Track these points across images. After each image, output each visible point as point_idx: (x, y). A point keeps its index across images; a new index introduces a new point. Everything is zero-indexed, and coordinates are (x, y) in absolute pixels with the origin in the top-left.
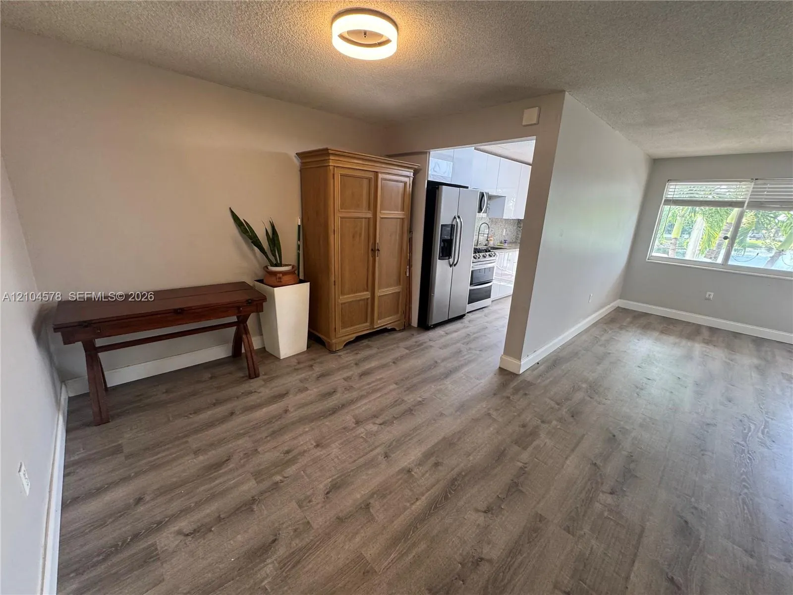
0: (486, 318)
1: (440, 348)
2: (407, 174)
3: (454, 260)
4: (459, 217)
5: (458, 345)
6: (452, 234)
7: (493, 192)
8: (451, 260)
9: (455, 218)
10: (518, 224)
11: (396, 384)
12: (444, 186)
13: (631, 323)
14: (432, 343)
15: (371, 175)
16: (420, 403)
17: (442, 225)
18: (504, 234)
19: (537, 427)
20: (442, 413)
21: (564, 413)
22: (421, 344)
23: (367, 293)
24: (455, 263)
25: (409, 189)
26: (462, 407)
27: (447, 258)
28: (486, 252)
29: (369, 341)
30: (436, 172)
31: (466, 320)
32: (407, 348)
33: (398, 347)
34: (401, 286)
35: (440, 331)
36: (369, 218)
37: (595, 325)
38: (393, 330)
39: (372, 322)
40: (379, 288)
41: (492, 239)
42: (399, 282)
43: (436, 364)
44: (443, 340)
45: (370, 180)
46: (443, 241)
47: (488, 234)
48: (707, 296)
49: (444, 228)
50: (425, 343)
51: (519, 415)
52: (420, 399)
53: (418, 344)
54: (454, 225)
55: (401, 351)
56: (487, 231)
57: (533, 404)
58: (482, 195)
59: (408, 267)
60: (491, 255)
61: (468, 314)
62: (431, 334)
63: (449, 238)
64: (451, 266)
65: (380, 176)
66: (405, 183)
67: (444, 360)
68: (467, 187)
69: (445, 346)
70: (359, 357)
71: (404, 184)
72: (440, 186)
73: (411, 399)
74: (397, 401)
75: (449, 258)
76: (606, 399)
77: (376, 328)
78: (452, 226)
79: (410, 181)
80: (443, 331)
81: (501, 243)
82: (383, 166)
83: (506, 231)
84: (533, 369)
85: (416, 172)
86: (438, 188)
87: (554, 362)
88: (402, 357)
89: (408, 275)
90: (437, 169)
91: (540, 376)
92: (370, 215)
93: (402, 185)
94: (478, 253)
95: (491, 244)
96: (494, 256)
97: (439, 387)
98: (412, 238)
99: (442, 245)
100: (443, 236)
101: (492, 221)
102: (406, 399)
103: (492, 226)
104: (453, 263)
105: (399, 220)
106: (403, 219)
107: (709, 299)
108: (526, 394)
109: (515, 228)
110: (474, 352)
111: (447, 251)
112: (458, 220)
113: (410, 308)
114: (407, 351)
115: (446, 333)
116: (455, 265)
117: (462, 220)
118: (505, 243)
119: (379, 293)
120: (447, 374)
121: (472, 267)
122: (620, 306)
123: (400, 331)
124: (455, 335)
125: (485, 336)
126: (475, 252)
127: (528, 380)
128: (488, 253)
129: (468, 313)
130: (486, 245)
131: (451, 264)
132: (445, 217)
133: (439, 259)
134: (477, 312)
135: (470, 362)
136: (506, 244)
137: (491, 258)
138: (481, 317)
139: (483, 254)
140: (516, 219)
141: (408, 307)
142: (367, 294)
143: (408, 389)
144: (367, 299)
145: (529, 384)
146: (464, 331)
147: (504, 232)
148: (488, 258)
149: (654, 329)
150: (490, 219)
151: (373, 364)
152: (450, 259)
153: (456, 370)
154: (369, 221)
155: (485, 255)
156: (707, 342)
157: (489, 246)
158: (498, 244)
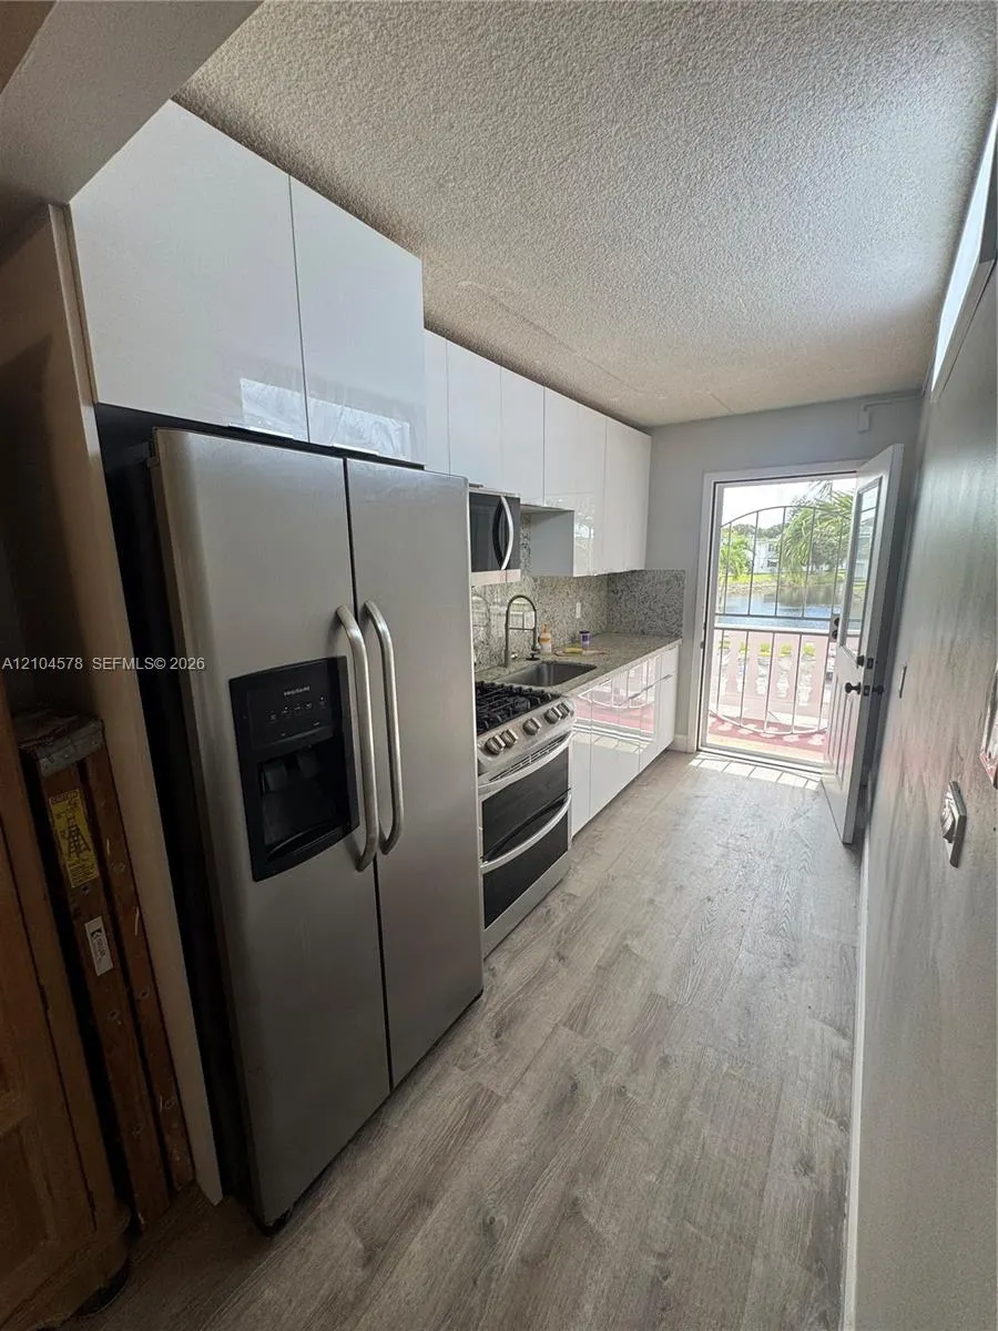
4: (363, 615)
8: (359, 835)
18: (578, 616)
28: (534, 705)
47: (534, 626)
58: (500, 509)
60: (551, 714)
64: (361, 863)
75: (347, 831)
81: (573, 641)
83: (582, 606)
94: (505, 718)
95: (547, 650)
96: (564, 718)
101: (542, 586)
103: (545, 599)
109: (603, 593)
116: (387, 847)
118: (585, 638)
128: (538, 714)
130: (533, 659)
131: (362, 852)
137: (555, 731)
139: (522, 721)
140: (604, 575)
147: (578, 611)
148: (543, 735)
150: (535, 581)
152: (356, 834)
155: (530, 724)
157: (543, 662)
158: (568, 650)
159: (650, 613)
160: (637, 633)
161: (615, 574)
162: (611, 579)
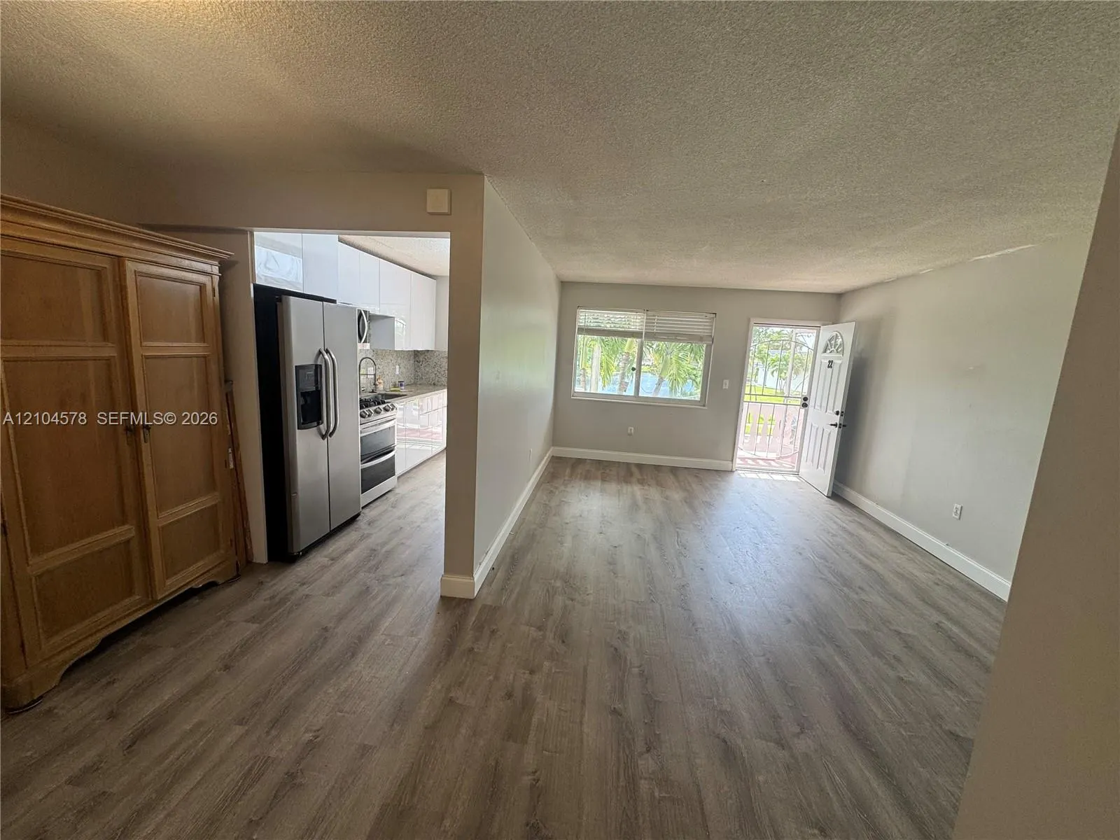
0: (394, 510)
1: (328, 595)
2: (207, 268)
3: (328, 426)
4: (327, 352)
5: (362, 575)
6: (317, 382)
7: (375, 310)
8: (323, 427)
9: (320, 352)
10: (415, 358)
11: (241, 722)
12: (292, 298)
13: (571, 476)
14: (306, 590)
15: (105, 263)
16: (311, 746)
17: (296, 366)
18: (397, 373)
19: (527, 687)
20: (365, 746)
21: (552, 642)
22: (283, 601)
23: (127, 527)
24: (331, 431)
25: (213, 298)
26: (401, 712)
27: (315, 424)
28: (379, 404)
29: (146, 634)
30: (269, 269)
31: (362, 522)
32: (253, 620)
33: (229, 624)
34: (217, 494)
35: (319, 558)
36: (108, 360)
37: (538, 486)
38: (211, 585)
39: (149, 588)
40: (160, 508)
41: (381, 381)
42: (211, 486)
43: (325, 633)
44: (327, 577)
45: (99, 274)
46: (303, 395)
47: (375, 375)
48: (629, 432)
49: (301, 371)
50: (292, 593)
51: (497, 678)
52: (309, 736)
53: (277, 600)
54: (321, 365)
55: (241, 630)
56: (371, 370)
57: (509, 645)
58: (360, 315)
59: (230, 451)
60: (387, 407)
61: (364, 511)
62: (301, 569)
63: (314, 389)
64: (323, 437)
65: (130, 266)
66: (202, 287)
67: (341, 618)
68: (334, 301)
69: (336, 588)
70: (119, 689)
71: (198, 287)
72: (284, 297)
73: (284, 747)
74: (250, 770)
75: (318, 424)
76: (588, 595)
77: (163, 599)
78: (317, 368)
79: (212, 283)
80: (326, 557)
81: (395, 386)
82: (136, 245)
83: (400, 368)
84: (489, 581)
85: (225, 267)
86: (280, 300)
87: (512, 558)
88: (246, 647)
89: (232, 466)
90: (271, 265)
91: (503, 589)
92: (110, 351)
93: (193, 289)
94: (367, 407)
95: (381, 388)
96: (392, 409)
97: (344, 686)
98: (231, 392)
99: (302, 402)
100: (301, 386)
101: (378, 355)
102: (273, 753)
103: (380, 362)
104: (327, 432)
105: (195, 359)
106: (205, 357)
107: (630, 435)
108: (493, 632)
109: (412, 362)
110: (392, 581)
111: (313, 411)
112: (326, 357)
113: (246, 532)
114: (255, 626)
115: (332, 559)
116: (331, 434)
117: (333, 356)
118: (401, 385)
119: (158, 520)
120: (353, 650)
121: (361, 433)
122: (554, 455)
123: (229, 582)
124: (350, 557)
125: (403, 544)
126: (361, 408)
127: (489, 603)
128: (382, 407)
129: (363, 508)
130: (373, 392)
131: (324, 433)
132: (300, 351)
133: (298, 429)
134: (377, 503)
135: (390, 604)
136: (403, 387)
137: (389, 414)
138: (386, 511)
139: (375, 408)
140: (412, 351)
141: (240, 531)
142: (126, 531)
143: (275, 723)
144: (128, 542)
145: (492, 611)
146: (362, 546)
147: (397, 370)
148: (384, 415)
149: (595, 478)
150: (375, 351)
151: (169, 692)
152: (321, 426)
153: (370, 629)
154: (109, 366)
155: (378, 410)
156: (641, 482)
157: (379, 394)
158: (392, 389)
159: (438, 374)
160: (431, 385)
161: (418, 351)
162: (416, 354)
